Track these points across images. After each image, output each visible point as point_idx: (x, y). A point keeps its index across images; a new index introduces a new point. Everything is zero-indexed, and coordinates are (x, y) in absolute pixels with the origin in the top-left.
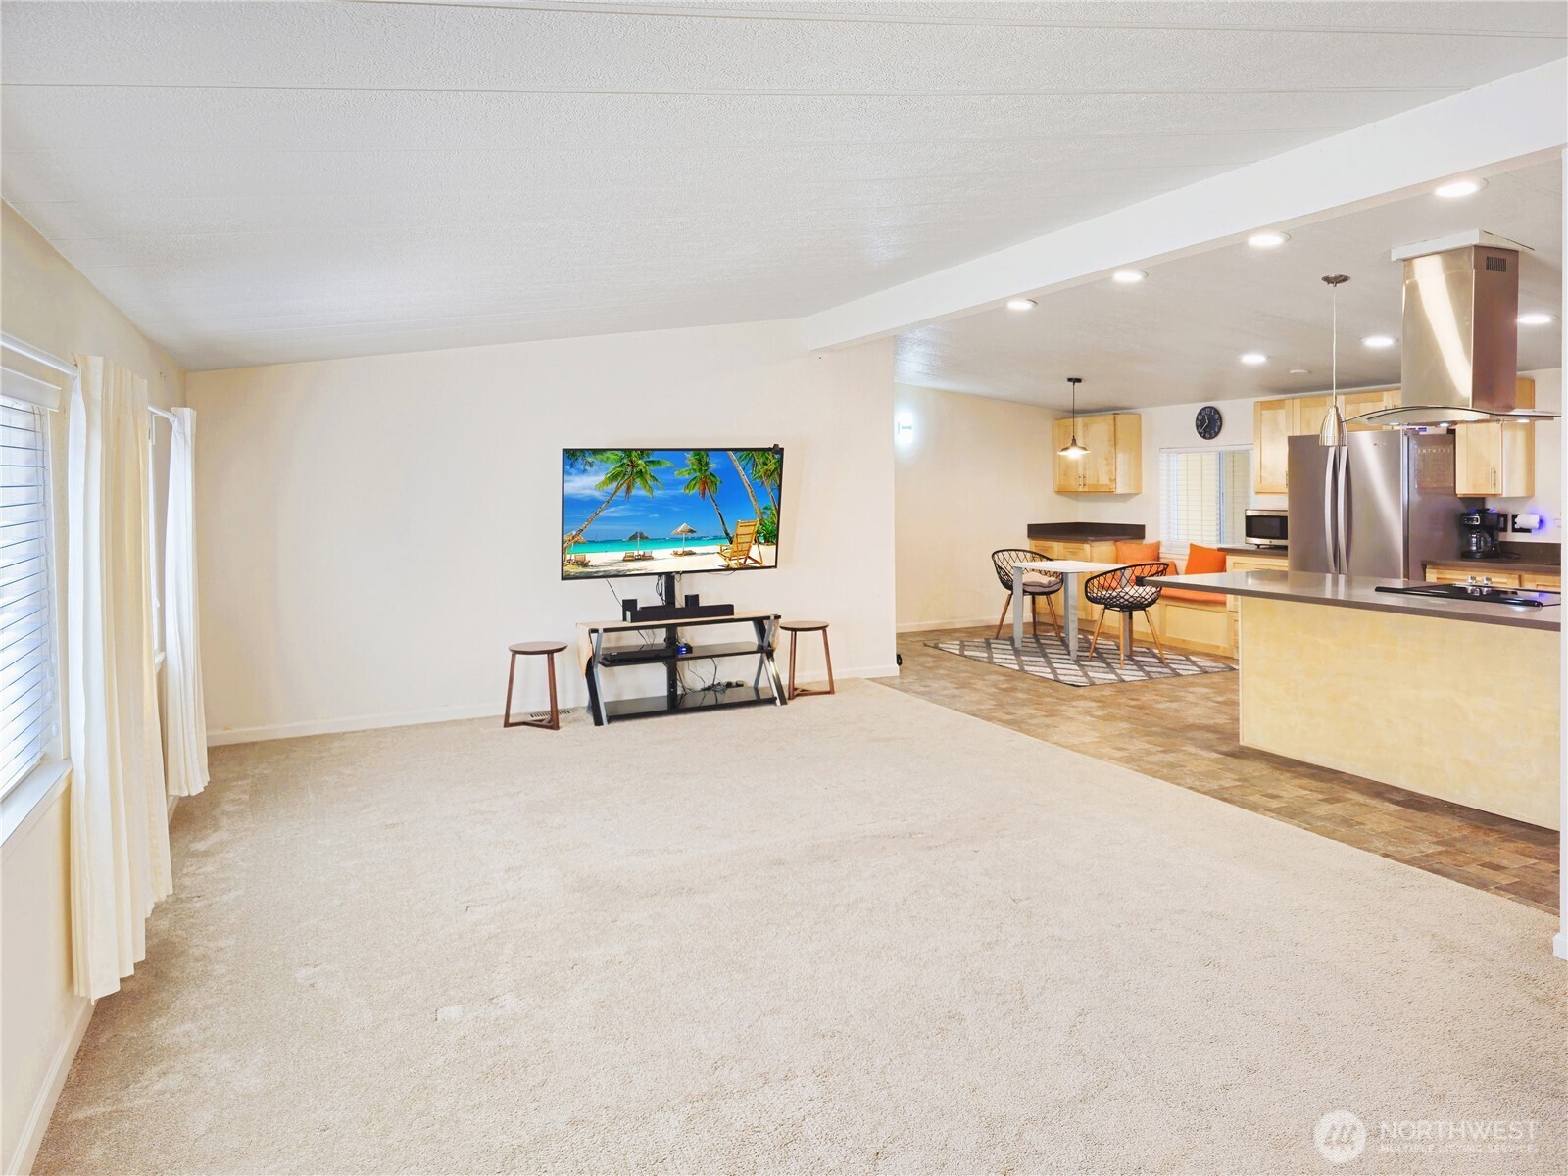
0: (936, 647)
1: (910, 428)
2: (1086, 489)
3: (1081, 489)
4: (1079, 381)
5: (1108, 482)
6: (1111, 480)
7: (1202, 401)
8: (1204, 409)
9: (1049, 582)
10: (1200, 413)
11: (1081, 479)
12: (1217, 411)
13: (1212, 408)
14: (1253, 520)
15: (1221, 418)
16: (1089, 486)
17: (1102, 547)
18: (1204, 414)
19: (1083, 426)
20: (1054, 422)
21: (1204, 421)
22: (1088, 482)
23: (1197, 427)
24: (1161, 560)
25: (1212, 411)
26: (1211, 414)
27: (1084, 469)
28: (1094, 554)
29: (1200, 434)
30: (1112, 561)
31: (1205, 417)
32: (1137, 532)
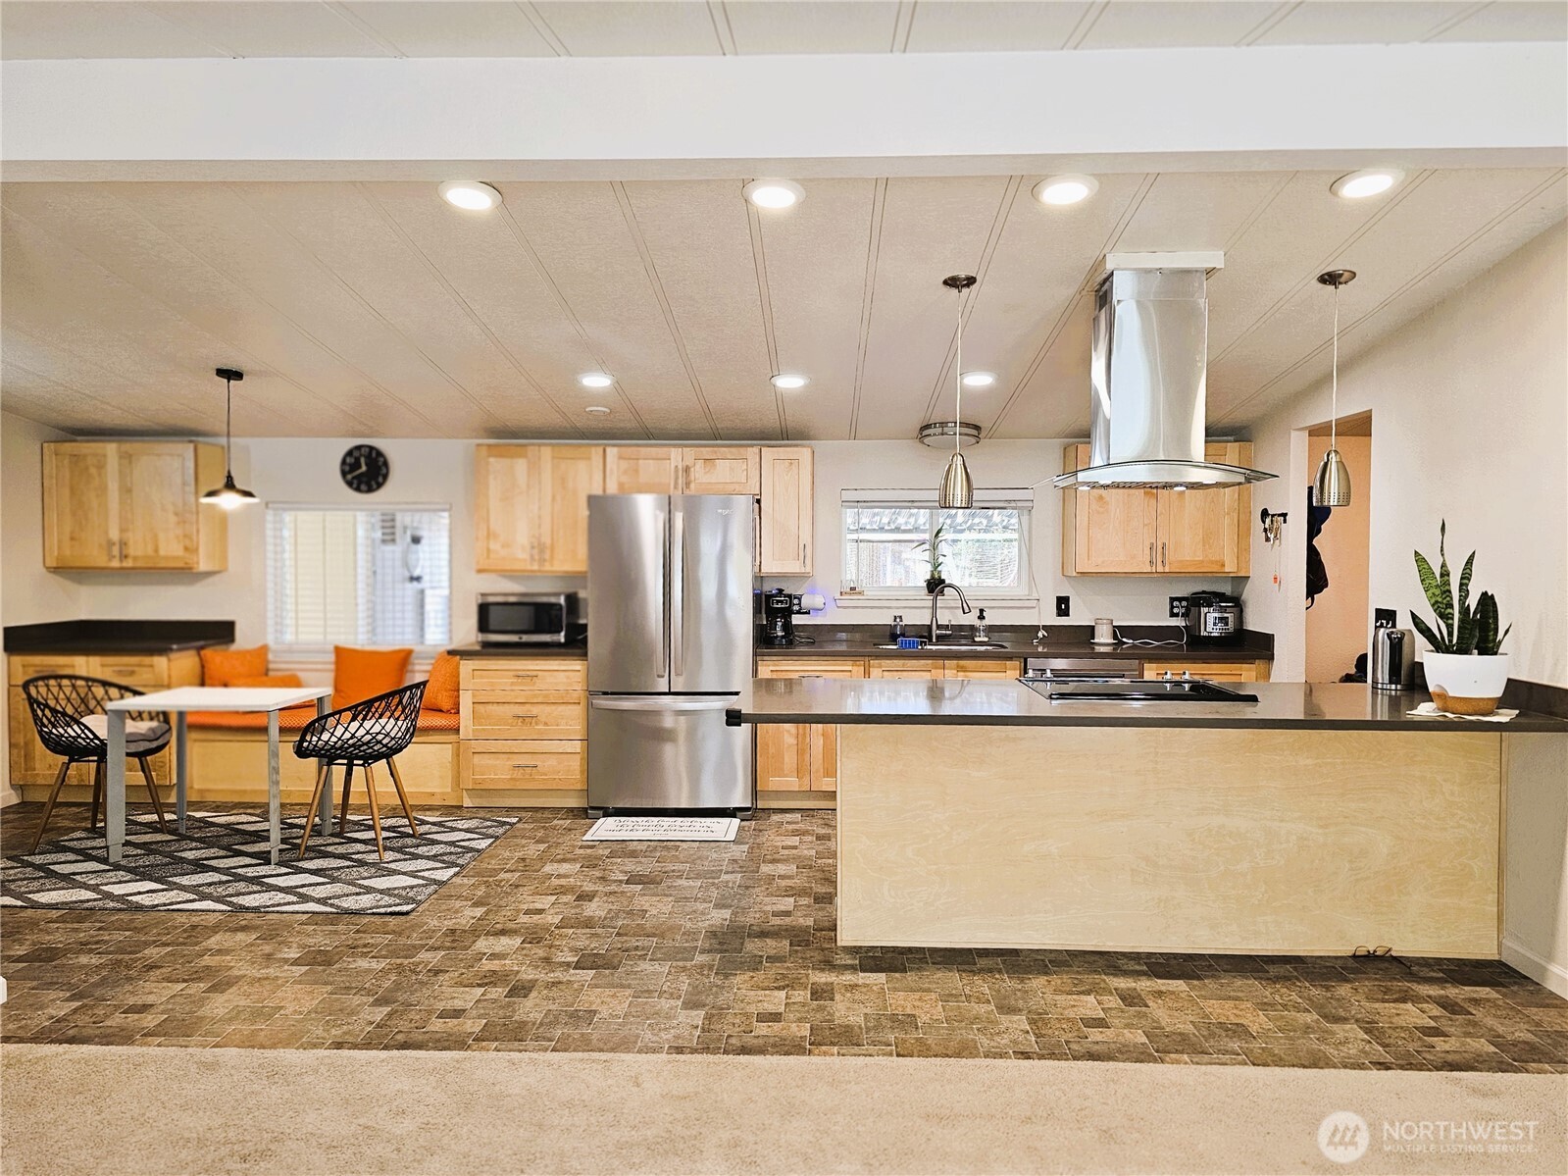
2: (129, 563)
3: (115, 564)
4: (237, 375)
5: (180, 552)
6: (186, 549)
7: (355, 435)
8: (359, 448)
10: (350, 453)
11: (116, 549)
12: (379, 454)
13: (371, 448)
14: (492, 608)
15: (386, 464)
16: (135, 558)
17: (184, 661)
18: (356, 454)
19: (120, 458)
20: (45, 445)
21: (356, 465)
22: (131, 551)
23: (344, 474)
24: (271, 673)
25: (370, 453)
26: (368, 457)
27: (122, 530)
28: (173, 674)
29: (350, 484)
30: (198, 681)
31: (357, 460)
32: (221, 632)
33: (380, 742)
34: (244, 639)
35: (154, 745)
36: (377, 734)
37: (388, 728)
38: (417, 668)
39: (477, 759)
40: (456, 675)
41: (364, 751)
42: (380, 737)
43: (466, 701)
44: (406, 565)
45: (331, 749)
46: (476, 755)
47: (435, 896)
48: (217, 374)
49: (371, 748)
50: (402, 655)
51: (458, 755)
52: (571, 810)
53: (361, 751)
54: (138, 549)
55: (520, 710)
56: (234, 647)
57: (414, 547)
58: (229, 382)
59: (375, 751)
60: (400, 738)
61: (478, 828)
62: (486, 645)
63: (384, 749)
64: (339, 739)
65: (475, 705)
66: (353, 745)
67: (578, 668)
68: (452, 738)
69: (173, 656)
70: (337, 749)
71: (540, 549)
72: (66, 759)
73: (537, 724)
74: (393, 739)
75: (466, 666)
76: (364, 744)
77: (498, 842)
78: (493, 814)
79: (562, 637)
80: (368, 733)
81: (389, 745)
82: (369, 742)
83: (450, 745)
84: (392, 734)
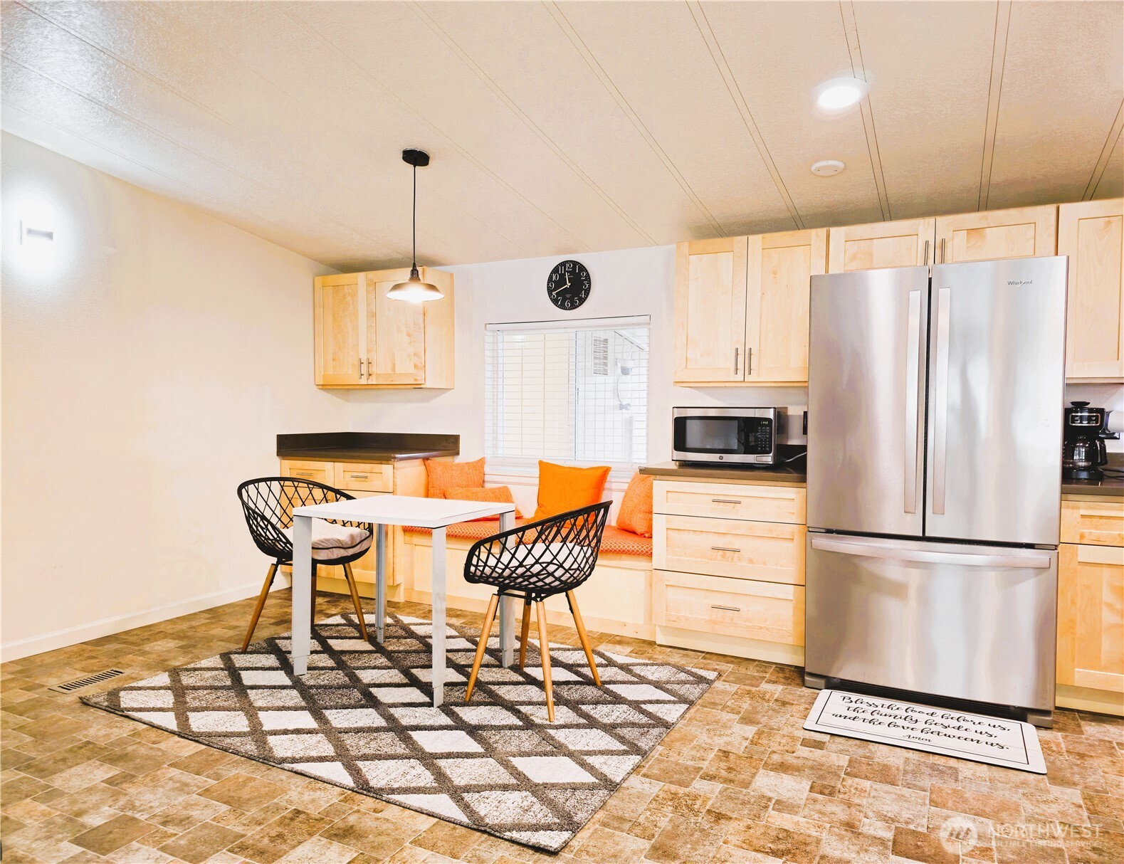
0: (114, 708)
1: (50, 236)
2: (373, 381)
3: (363, 381)
4: (423, 159)
5: (412, 370)
6: (417, 367)
7: (560, 252)
8: (563, 264)
9: (352, 537)
10: (555, 270)
11: (364, 367)
12: (582, 268)
13: (575, 263)
14: (688, 422)
15: (588, 278)
16: (378, 375)
17: (408, 469)
18: (561, 271)
19: (368, 285)
20: (316, 278)
21: (561, 282)
22: (374, 370)
23: (550, 291)
24: (487, 485)
25: (574, 268)
26: (572, 272)
27: (369, 351)
28: (398, 481)
29: (555, 301)
30: (422, 490)
31: (562, 276)
32: (447, 444)
33: (552, 574)
34: (467, 453)
35: (350, 552)
36: (549, 564)
37: (561, 558)
38: (614, 486)
39: (671, 593)
40: (649, 496)
41: (534, 583)
42: (551, 568)
43: (659, 525)
44: (617, 394)
45: (499, 577)
46: (669, 587)
47: (601, 815)
48: (404, 159)
49: (542, 580)
50: (600, 472)
51: (651, 585)
52: (781, 668)
53: (531, 583)
54: (381, 369)
55: (721, 542)
56: (459, 460)
57: (624, 378)
58: (415, 167)
59: (546, 584)
60: (576, 570)
61: (668, 682)
62: (685, 464)
63: (557, 583)
64: (507, 567)
65: (671, 532)
66: (522, 575)
67: (792, 496)
68: (642, 563)
69: (398, 464)
70: (505, 579)
71: (744, 359)
72: (274, 560)
73: (739, 559)
74: (567, 571)
75: (660, 487)
76: (533, 575)
77: (693, 710)
78: (689, 660)
79: (768, 459)
80: (537, 562)
81: (563, 579)
82: (538, 574)
83: (643, 573)
84: (567, 565)
